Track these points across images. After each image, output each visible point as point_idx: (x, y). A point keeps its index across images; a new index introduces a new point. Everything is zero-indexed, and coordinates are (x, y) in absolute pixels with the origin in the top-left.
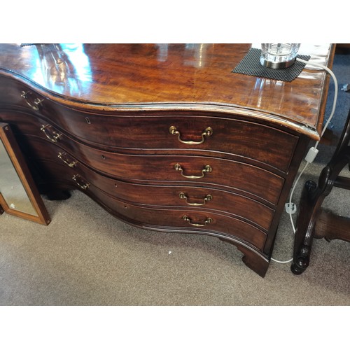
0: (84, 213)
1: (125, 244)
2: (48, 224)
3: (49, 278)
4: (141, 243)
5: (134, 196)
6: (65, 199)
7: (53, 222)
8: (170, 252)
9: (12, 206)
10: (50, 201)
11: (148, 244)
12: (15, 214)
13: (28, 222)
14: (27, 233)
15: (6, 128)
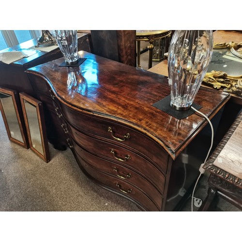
0: (69, 162)
1: (83, 189)
2: (47, 162)
3: (35, 194)
4: (92, 192)
5: (90, 161)
6: (63, 150)
7: (51, 162)
8: (107, 204)
9: (34, 146)
10: (54, 149)
11: (95, 194)
12: (34, 151)
13: (38, 158)
14: (35, 164)
15: (40, 105)
